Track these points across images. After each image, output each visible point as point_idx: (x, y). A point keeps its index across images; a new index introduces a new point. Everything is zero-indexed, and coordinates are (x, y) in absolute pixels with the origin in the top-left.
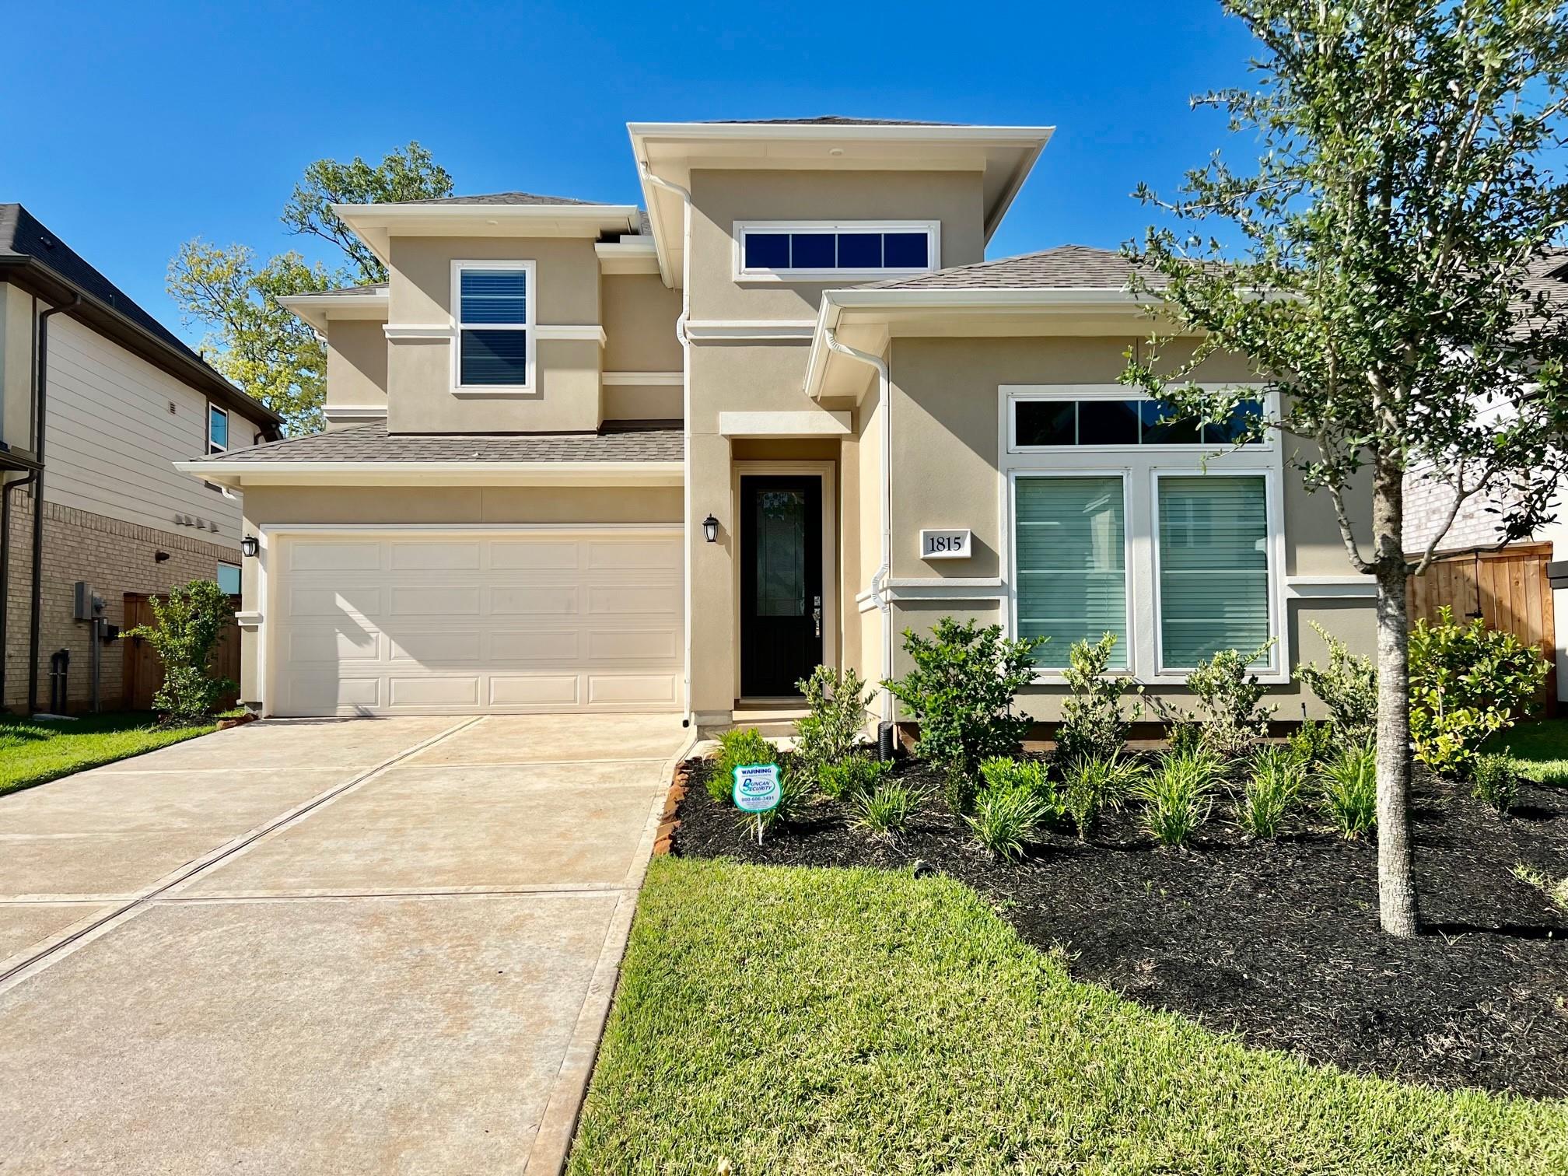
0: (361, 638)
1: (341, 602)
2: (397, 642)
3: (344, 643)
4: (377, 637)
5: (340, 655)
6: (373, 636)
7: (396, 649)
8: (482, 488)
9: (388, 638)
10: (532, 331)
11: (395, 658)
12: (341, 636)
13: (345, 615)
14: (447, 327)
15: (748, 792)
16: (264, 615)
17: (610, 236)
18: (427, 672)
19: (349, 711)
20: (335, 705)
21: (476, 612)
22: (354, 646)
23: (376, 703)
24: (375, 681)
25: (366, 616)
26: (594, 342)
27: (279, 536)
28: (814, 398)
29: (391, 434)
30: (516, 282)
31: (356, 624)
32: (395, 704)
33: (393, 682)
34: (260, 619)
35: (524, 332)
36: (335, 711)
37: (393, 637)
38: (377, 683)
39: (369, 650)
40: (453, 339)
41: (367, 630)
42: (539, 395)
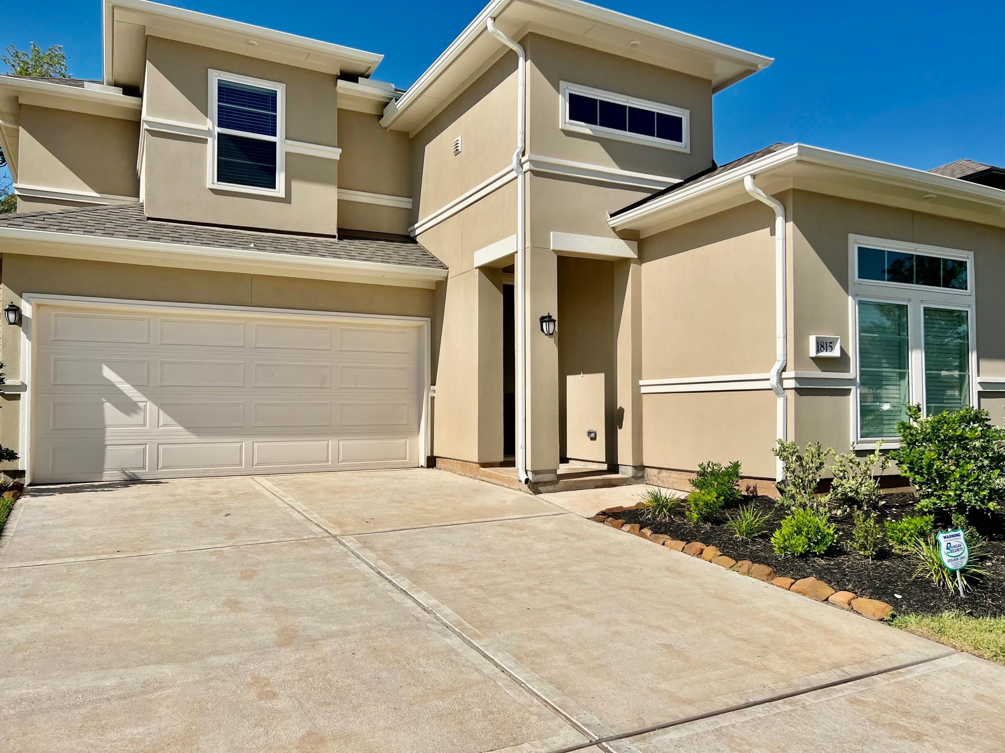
0: (129, 407)
1: (108, 373)
2: (165, 411)
3: (110, 412)
4: (145, 407)
5: (107, 422)
6: (141, 405)
7: (164, 417)
8: (252, 276)
9: (156, 408)
10: (283, 145)
11: (163, 425)
12: (107, 405)
13: (112, 385)
14: (205, 128)
15: (950, 554)
16: (28, 382)
17: (351, 76)
18: (194, 438)
19: (118, 476)
20: (101, 470)
21: (241, 384)
22: (124, 415)
23: (144, 467)
24: (142, 447)
25: (133, 386)
26: (332, 161)
27: (39, 306)
28: (613, 228)
29: (149, 219)
30: (269, 99)
31: (124, 394)
32: (163, 467)
33: (161, 447)
34: (23, 387)
35: (274, 144)
36: (102, 477)
37: (161, 406)
38: (144, 450)
39: (137, 418)
40: (210, 140)
41: (135, 399)
42: (287, 199)
